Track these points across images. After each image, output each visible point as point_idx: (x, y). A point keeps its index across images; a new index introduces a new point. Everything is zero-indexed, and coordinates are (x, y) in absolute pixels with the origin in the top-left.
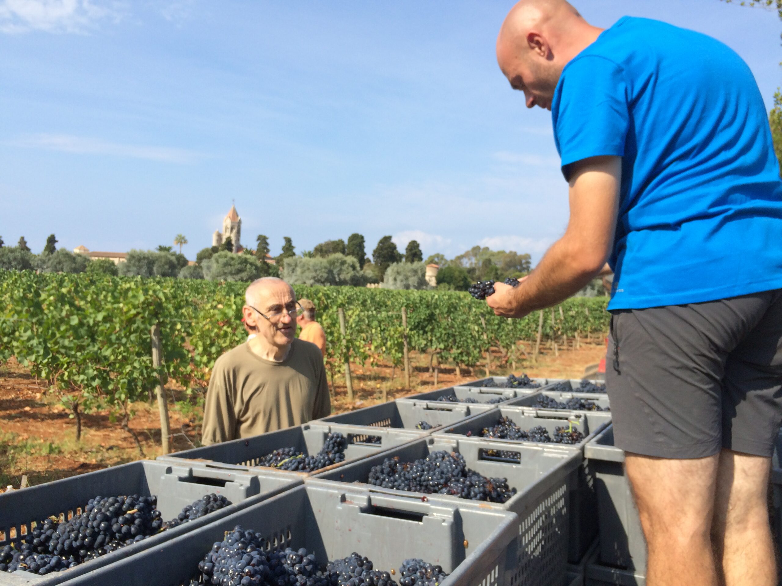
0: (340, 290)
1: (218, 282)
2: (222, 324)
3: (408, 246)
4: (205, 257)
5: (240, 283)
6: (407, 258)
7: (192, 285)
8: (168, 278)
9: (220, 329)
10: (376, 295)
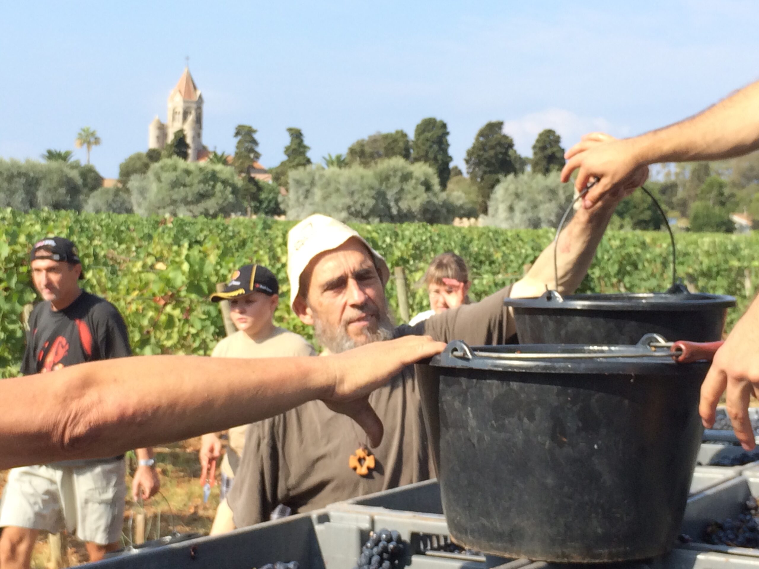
0: (400, 232)
1: (159, 219)
2: (162, 302)
3: (538, 141)
4: (135, 171)
5: (202, 219)
6: (535, 165)
7: (108, 225)
8: (63, 212)
9: (159, 310)
10: (471, 241)
